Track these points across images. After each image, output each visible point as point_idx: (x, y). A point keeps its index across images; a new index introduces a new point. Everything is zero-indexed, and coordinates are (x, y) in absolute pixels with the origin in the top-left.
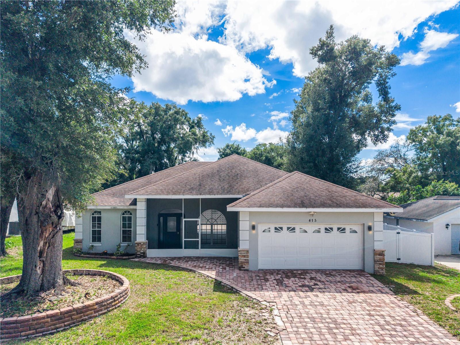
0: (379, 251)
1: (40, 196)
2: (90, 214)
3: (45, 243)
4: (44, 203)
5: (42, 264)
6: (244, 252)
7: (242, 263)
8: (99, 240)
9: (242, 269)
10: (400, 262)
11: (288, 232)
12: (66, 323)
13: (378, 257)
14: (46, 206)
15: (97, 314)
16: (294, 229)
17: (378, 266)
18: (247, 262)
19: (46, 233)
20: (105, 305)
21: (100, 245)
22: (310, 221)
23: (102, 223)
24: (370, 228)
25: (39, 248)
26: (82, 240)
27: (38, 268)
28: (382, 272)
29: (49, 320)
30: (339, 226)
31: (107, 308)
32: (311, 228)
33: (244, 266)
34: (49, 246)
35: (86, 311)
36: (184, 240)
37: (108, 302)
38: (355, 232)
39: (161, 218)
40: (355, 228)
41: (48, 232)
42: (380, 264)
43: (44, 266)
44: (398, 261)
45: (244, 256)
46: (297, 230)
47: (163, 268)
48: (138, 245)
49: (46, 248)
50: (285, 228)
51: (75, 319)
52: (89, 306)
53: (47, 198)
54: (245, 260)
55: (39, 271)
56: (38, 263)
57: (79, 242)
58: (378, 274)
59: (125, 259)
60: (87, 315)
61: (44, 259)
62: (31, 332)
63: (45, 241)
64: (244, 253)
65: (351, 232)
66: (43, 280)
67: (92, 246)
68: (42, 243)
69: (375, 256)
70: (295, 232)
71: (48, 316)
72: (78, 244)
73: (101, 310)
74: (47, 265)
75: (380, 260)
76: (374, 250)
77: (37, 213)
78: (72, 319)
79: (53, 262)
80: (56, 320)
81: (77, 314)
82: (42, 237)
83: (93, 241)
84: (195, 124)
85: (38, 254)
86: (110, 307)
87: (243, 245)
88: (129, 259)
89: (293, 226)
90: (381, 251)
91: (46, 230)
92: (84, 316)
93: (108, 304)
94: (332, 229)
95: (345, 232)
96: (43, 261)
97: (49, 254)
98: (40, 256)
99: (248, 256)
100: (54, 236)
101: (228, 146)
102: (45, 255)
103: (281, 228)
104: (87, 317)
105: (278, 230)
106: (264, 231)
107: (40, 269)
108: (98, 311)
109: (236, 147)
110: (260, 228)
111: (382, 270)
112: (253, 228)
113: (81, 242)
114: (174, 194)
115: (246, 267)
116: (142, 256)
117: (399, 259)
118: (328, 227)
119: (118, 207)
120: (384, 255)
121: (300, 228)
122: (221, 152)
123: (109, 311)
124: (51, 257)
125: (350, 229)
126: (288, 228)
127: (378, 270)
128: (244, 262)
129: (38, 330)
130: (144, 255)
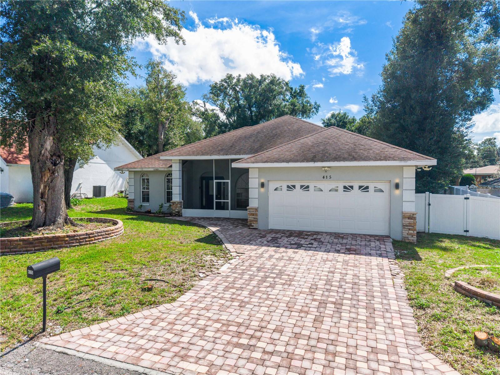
0: (408, 213)
1: (40, 146)
2: (139, 176)
3: (45, 187)
4: (43, 152)
5: (44, 205)
6: (253, 210)
7: (251, 221)
8: (148, 201)
9: (251, 227)
10: (468, 234)
11: (301, 190)
12: (36, 248)
13: (407, 221)
14: (44, 154)
15: (68, 245)
16: (308, 187)
17: (407, 232)
18: (256, 220)
19: (45, 178)
20: (77, 239)
21: (148, 205)
22: (324, 177)
23: (150, 184)
24: (397, 186)
25: (41, 191)
26: (134, 199)
27: (40, 207)
28: (412, 238)
29: (21, 243)
30: (361, 184)
31: (80, 242)
32: (326, 185)
33: (252, 224)
34: (49, 189)
35: (56, 241)
36: (215, 201)
37: (81, 237)
38: (381, 191)
39: (204, 182)
40: (380, 186)
41: (46, 177)
42: (409, 229)
43: (46, 206)
44: (465, 234)
45: (253, 215)
46: (311, 188)
47: (178, 224)
48: (173, 204)
49: (47, 191)
50: (298, 187)
51: (45, 246)
52: (59, 237)
53: (45, 149)
54: (254, 218)
55: (41, 210)
56: (41, 203)
57: (131, 202)
58: (407, 241)
59: (160, 217)
60: (57, 245)
61: (46, 200)
62: (6, 250)
63: (45, 184)
64: (253, 212)
65: (375, 191)
66: (45, 218)
67: (141, 205)
68: (42, 186)
69: (404, 220)
70: (309, 190)
71: (20, 240)
72: (131, 203)
73: (73, 243)
74: (49, 205)
75: (410, 224)
76: (402, 213)
77: (39, 161)
78: (42, 245)
79: (54, 203)
80: (27, 244)
81: (47, 242)
82: (42, 181)
83: (143, 201)
84: (298, 94)
85: (40, 196)
86: (83, 242)
87: (253, 203)
88: (164, 216)
89: (306, 184)
90: (411, 214)
91: (45, 175)
92: (54, 245)
93: (81, 239)
94: (352, 187)
95: (368, 191)
96: (45, 202)
97: (50, 196)
98: (42, 198)
99: (256, 215)
100: (52, 180)
101: (333, 116)
102: (46, 197)
103: (294, 186)
104: (57, 246)
105: (291, 188)
106: (275, 190)
107: (43, 208)
108: (69, 243)
109: (342, 116)
110: (272, 186)
111: (412, 236)
112: (263, 185)
113: (133, 202)
114: (203, 154)
115: (255, 226)
116: (177, 215)
117: (467, 231)
118: (347, 185)
119: (160, 169)
120: (415, 219)
121: (315, 187)
122: (325, 123)
123: (81, 245)
124: (52, 200)
125: (375, 187)
126: (302, 186)
127: (407, 236)
128: (253, 221)
129: (12, 250)
130: (179, 214)
